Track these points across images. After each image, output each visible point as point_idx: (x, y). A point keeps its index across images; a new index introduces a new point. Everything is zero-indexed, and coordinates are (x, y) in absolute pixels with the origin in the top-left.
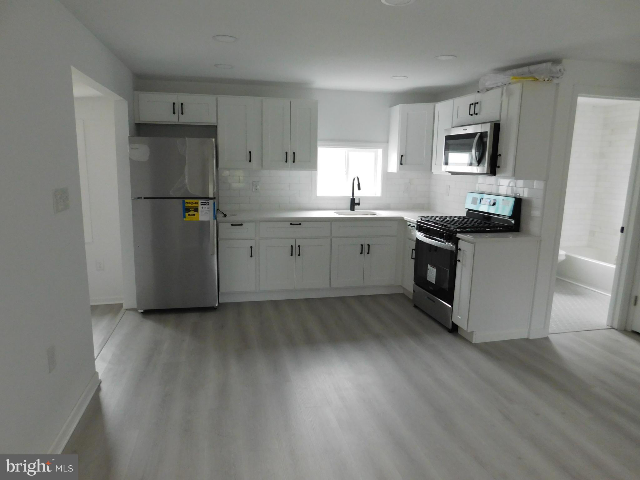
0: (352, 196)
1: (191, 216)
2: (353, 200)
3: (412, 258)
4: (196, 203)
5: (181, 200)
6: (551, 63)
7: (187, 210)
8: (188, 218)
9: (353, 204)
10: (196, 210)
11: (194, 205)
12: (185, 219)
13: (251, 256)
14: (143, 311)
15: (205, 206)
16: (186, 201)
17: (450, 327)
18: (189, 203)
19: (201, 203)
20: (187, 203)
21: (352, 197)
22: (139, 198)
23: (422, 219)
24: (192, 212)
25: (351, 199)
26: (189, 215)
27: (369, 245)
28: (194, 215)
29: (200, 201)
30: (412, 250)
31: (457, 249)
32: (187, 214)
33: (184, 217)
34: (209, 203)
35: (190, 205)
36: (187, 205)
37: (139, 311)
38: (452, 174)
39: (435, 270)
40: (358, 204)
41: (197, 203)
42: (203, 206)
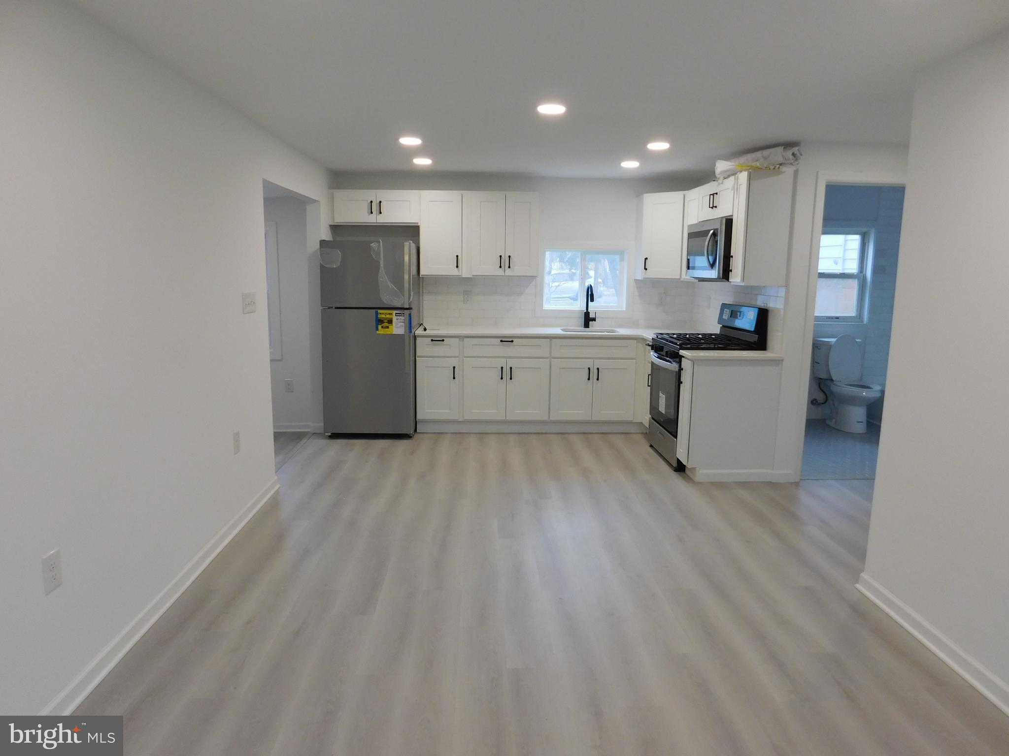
0: (585, 309)
1: (384, 328)
2: (587, 314)
3: (648, 386)
4: (390, 314)
5: (374, 310)
6: (783, 147)
7: (380, 321)
8: (381, 331)
9: (588, 319)
10: (390, 321)
11: (388, 316)
12: (378, 332)
13: (454, 378)
14: (330, 434)
15: (400, 317)
16: (380, 311)
17: (675, 464)
18: (383, 314)
19: (396, 313)
20: (380, 313)
21: (585, 311)
22: (329, 308)
23: (657, 336)
24: (386, 324)
25: (585, 313)
26: (382, 327)
27: (598, 369)
28: (388, 327)
29: (394, 312)
30: (649, 375)
31: (681, 369)
32: (380, 327)
33: (377, 329)
34: (404, 314)
35: (383, 316)
36: (380, 316)
37: (327, 434)
38: (699, 281)
39: (664, 396)
40: (594, 319)
41: (392, 314)
42: (398, 317)
